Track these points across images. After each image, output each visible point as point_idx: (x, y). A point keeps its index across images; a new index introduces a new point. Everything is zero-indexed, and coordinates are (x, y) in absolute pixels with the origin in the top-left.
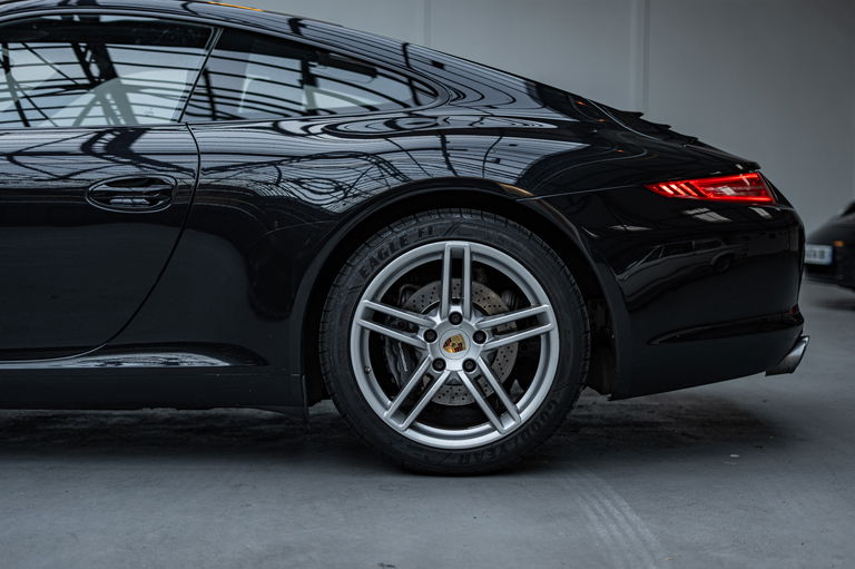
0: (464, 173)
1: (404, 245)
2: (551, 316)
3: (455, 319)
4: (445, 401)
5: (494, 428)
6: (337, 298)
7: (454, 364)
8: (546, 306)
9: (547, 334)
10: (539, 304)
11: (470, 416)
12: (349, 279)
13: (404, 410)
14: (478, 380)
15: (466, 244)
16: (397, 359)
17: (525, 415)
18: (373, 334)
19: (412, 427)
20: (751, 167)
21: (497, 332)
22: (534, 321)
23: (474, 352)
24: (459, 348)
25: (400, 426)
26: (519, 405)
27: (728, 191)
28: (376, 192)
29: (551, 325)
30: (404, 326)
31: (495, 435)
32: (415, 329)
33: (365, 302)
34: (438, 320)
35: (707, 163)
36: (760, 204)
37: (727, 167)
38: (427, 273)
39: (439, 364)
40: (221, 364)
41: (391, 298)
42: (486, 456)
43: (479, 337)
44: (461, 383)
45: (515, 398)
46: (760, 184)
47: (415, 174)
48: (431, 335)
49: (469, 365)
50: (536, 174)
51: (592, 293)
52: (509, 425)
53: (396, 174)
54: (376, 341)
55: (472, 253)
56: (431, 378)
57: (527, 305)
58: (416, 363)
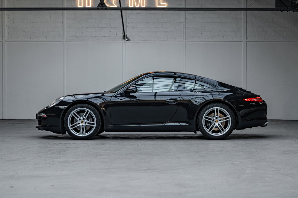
0: (215, 98)
1: (210, 108)
3: (217, 118)
4: (215, 130)
5: (222, 133)
6: (201, 115)
7: (217, 124)
8: (229, 116)
9: (229, 120)
10: (228, 116)
11: (219, 131)
12: (202, 113)
13: (210, 131)
14: (220, 126)
15: (218, 108)
16: (208, 124)
17: (227, 131)
18: (205, 120)
19: (211, 133)
20: (259, 96)
21: (222, 120)
22: (228, 118)
23: (219, 123)
24: (217, 122)
25: (209, 133)
26: (226, 130)
27: (255, 100)
29: (230, 119)
30: (209, 119)
31: (222, 134)
32: (211, 119)
33: (204, 116)
34: (214, 118)
35: (252, 96)
36: (260, 102)
37: (255, 96)
38: (213, 112)
39: (215, 124)
40: (187, 124)
41: (208, 115)
42: (225, 135)
43: (220, 120)
44: (218, 127)
45: (225, 129)
46: (261, 99)
47: (208, 99)
48: (213, 120)
50: (226, 97)
51: (236, 115)
52: (224, 133)
53: (204, 98)
54: (206, 121)
55: (219, 109)
56: (213, 126)
57: (227, 116)
58: (211, 124)
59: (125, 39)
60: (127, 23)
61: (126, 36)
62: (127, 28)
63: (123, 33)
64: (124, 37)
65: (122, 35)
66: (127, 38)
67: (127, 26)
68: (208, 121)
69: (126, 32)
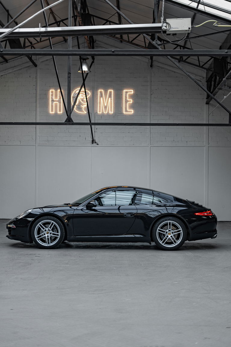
0: (169, 212)
1: (163, 221)
2: (182, 230)
3: (170, 231)
4: (168, 242)
6: (155, 228)
7: (169, 236)
8: (181, 229)
9: (181, 233)
11: (171, 243)
12: (156, 226)
13: (163, 242)
14: (173, 238)
16: (162, 236)
17: (178, 243)
18: (159, 232)
19: (164, 244)
21: (175, 232)
22: (180, 231)
23: (172, 235)
24: (170, 234)
27: (206, 214)
28: (157, 215)
29: (182, 231)
30: (163, 231)
31: (175, 245)
32: (164, 232)
33: (158, 228)
34: (167, 231)
36: (210, 216)
37: (206, 210)
38: (166, 225)
39: (168, 236)
40: (142, 236)
41: (161, 228)
42: (177, 247)
43: (173, 233)
44: (170, 239)
45: (177, 241)
47: (163, 213)
48: (166, 233)
49: (171, 236)
50: (179, 212)
51: (187, 227)
52: (177, 244)
53: (160, 212)
54: (160, 234)
55: (172, 222)
56: (166, 238)
57: (179, 229)
58: (164, 236)
59: (94, 143)
60: (96, 129)
61: (95, 140)
62: (96, 133)
63: (92, 138)
64: (93, 141)
65: (91, 139)
66: (95, 142)
67: (96, 131)
68: (162, 233)
69: (95, 137)
